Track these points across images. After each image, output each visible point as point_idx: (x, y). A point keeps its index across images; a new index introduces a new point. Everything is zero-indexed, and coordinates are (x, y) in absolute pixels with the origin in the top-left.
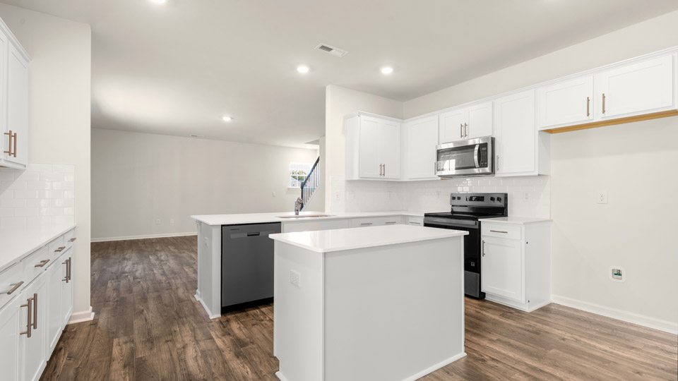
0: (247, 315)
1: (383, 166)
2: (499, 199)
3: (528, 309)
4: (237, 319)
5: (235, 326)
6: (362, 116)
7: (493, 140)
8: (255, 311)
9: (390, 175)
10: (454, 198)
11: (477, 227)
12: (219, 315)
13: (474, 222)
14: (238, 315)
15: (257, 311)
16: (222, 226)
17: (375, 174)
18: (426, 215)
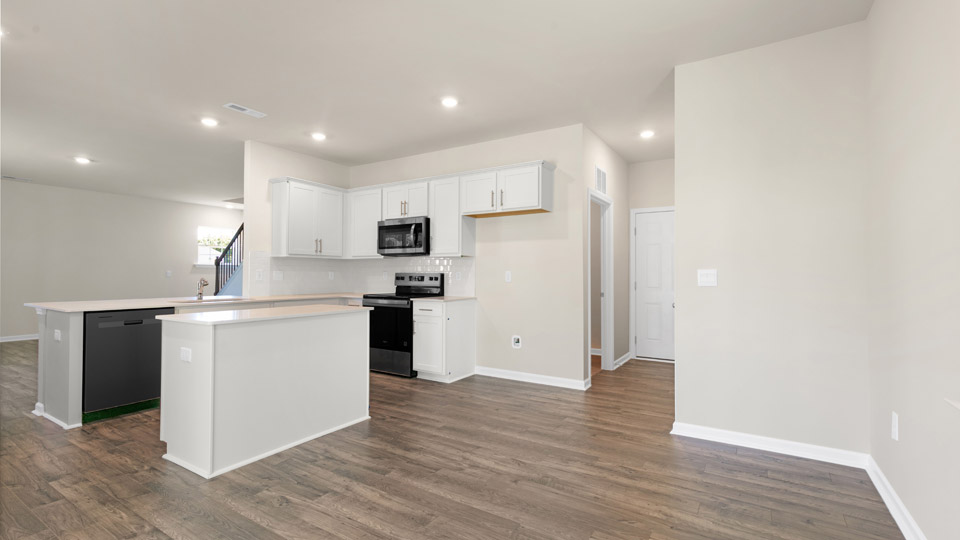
0: (124, 421)
1: (319, 242)
2: (436, 279)
3: (448, 381)
4: (107, 425)
5: (105, 432)
6: (292, 183)
7: (428, 221)
8: (135, 416)
9: (328, 252)
10: (397, 278)
11: (409, 307)
12: (80, 425)
13: (406, 302)
14: (110, 421)
15: (138, 415)
16: (85, 313)
17: (311, 251)
18: (365, 297)
